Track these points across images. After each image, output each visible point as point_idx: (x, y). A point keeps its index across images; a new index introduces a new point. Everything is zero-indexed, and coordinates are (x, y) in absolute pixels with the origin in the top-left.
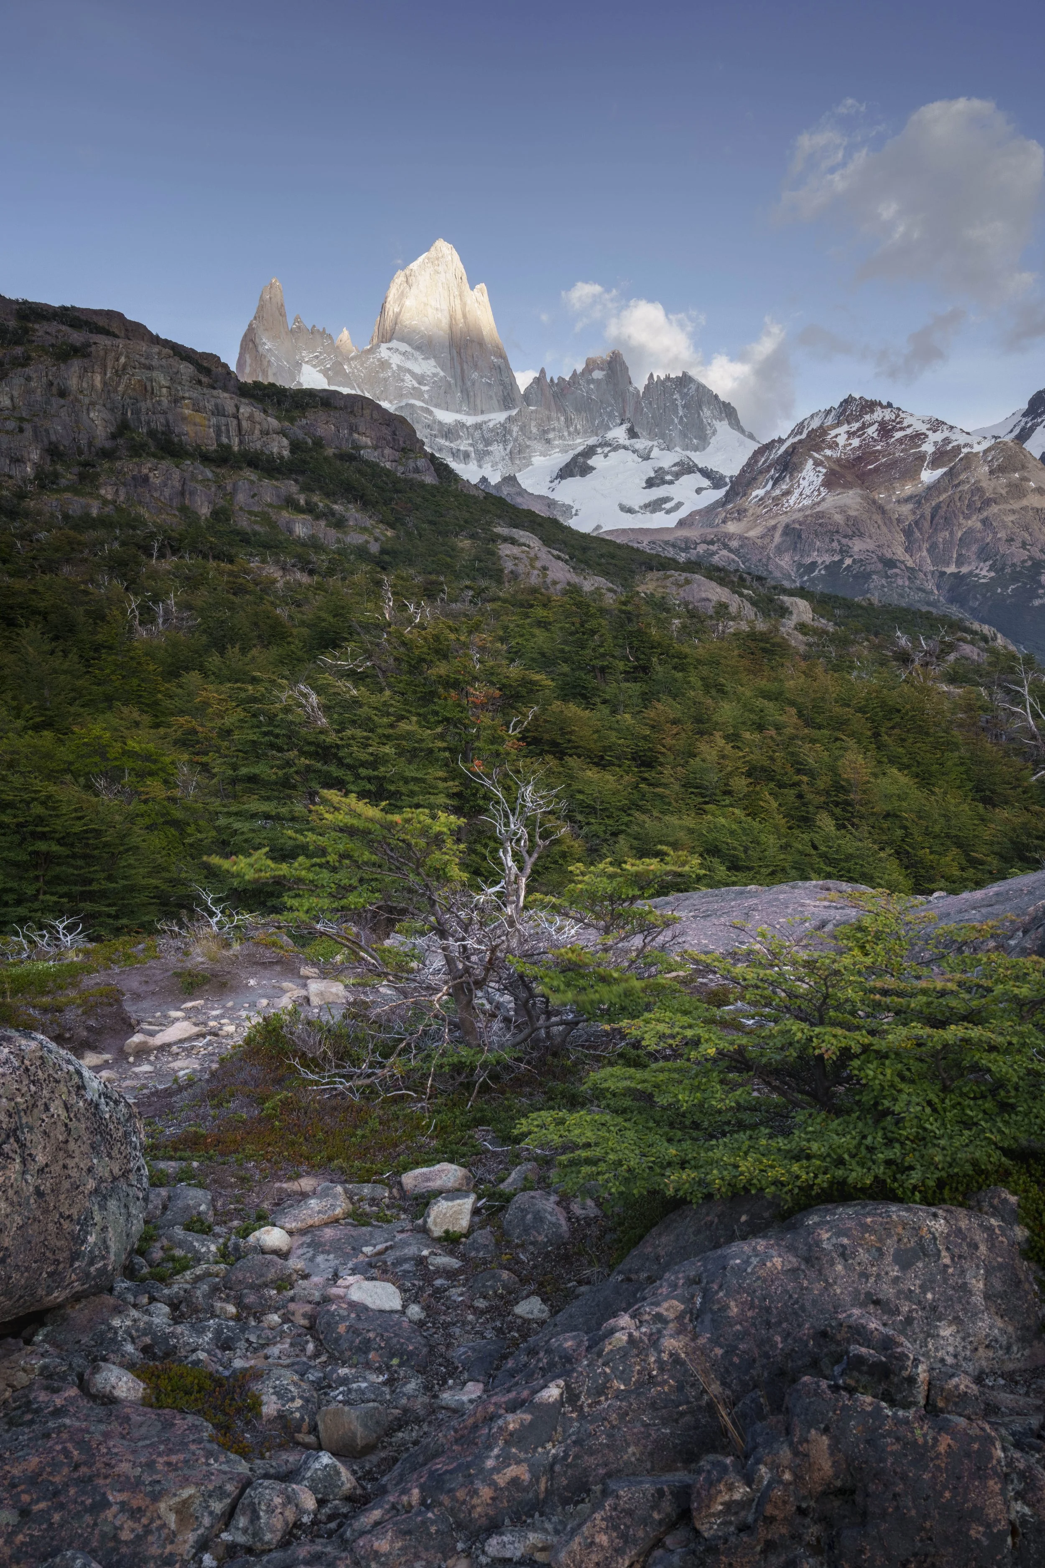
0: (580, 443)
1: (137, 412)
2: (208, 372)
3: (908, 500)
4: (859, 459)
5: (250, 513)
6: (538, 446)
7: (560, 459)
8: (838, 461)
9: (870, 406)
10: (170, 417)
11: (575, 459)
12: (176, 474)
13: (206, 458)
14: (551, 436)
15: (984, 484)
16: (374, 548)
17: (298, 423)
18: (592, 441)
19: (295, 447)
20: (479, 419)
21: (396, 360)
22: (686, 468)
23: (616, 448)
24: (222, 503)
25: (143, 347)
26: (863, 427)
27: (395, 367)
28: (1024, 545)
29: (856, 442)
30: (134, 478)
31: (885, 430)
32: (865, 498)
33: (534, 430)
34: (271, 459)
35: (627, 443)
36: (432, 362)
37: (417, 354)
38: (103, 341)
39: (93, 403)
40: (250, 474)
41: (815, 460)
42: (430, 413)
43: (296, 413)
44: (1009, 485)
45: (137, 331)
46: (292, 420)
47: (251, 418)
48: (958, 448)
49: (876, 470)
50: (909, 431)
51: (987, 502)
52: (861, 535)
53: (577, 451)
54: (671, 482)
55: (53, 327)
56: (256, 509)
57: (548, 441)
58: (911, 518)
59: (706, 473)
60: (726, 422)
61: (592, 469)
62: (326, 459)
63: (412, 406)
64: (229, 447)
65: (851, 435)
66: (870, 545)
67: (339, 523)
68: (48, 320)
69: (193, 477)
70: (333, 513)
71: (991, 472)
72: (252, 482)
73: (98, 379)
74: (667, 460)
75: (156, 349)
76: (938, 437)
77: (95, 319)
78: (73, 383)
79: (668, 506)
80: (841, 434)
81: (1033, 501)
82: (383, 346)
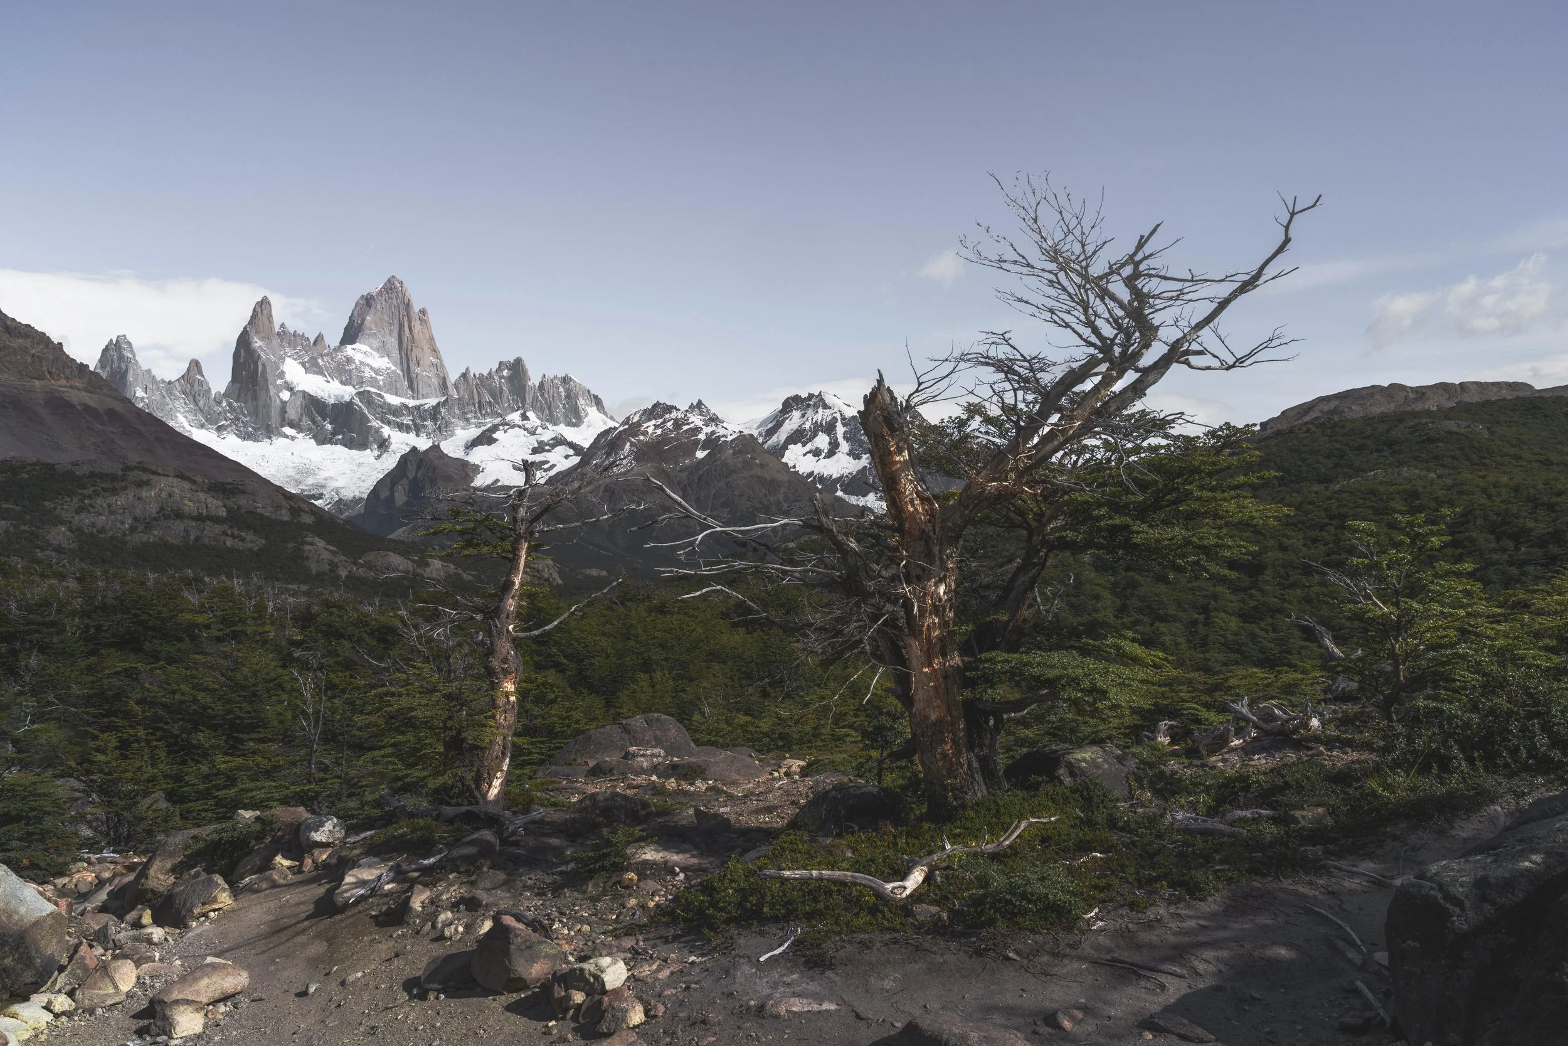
0: (489, 422)
3: (687, 468)
4: (659, 443)
6: (461, 423)
7: (474, 432)
8: (646, 443)
9: (671, 409)
11: (484, 432)
12: (182, 525)
14: (469, 416)
15: (729, 461)
18: (497, 421)
20: (418, 403)
21: (358, 357)
22: (559, 441)
23: (513, 427)
24: (199, 534)
26: (665, 422)
27: (357, 362)
28: (749, 499)
29: (659, 432)
30: (166, 527)
31: (677, 425)
33: (457, 412)
35: (521, 423)
36: (386, 359)
37: (375, 354)
41: (631, 443)
42: (382, 397)
44: (744, 462)
48: (718, 438)
49: (669, 450)
50: (692, 426)
51: (730, 473)
53: (484, 428)
54: (548, 451)
56: (212, 536)
57: (467, 420)
59: (571, 445)
60: (595, 408)
61: (496, 440)
63: (368, 392)
65: (656, 427)
69: (188, 526)
71: (734, 454)
72: (211, 527)
74: (547, 436)
76: (708, 430)
79: (546, 466)
80: (650, 426)
81: (757, 471)
82: (349, 347)
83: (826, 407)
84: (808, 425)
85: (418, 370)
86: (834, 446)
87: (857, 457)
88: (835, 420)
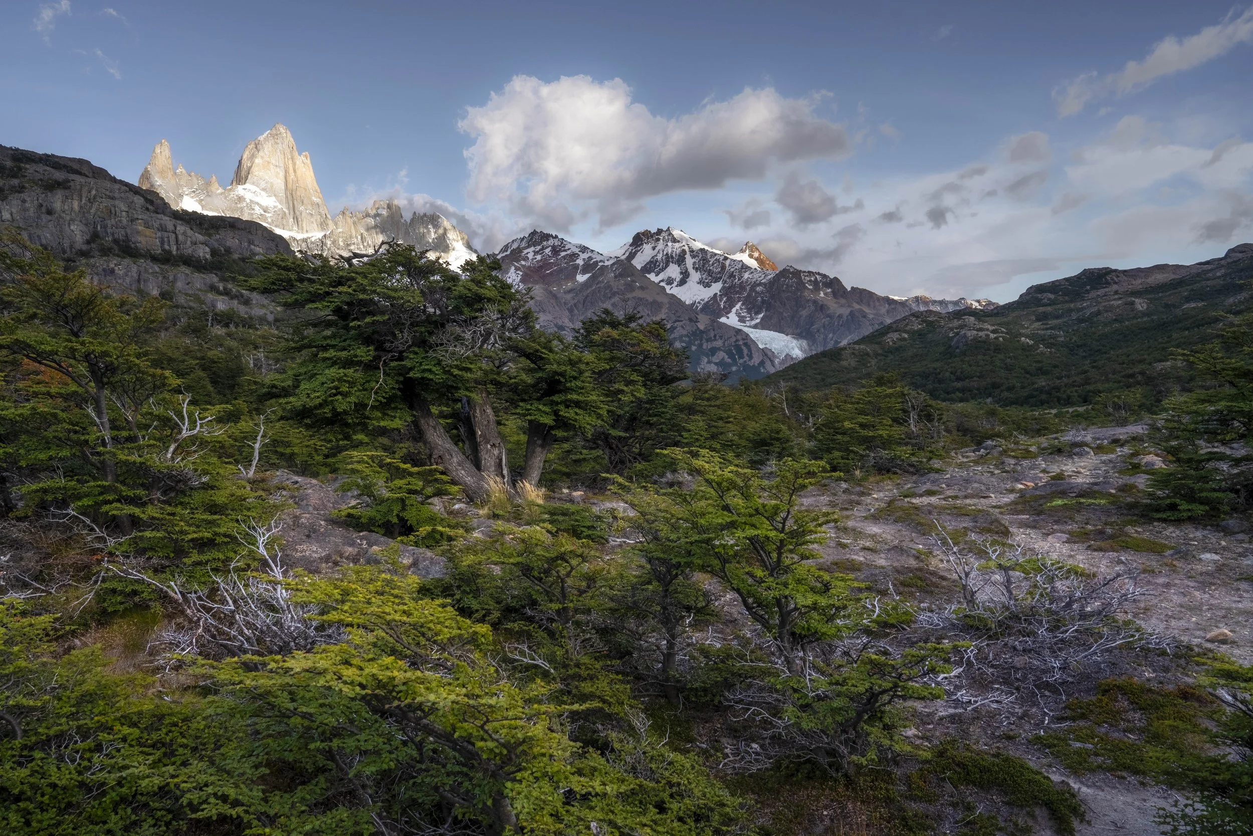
1: (104, 227)
2: (151, 202)
3: (570, 291)
4: (541, 267)
5: (186, 294)
8: (529, 267)
9: (547, 237)
10: (129, 231)
12: (134, 269)
13: (154, 259)
15: (612, 284)
16: (271, 318)
17: (214, 238)
19: (214, 252)
20: (305, 236)
21: (248, 196)
24: (166, 288)
25: (108, 184)
26: (543, 248)
27: (248, 201)
29: (539, 257)
30: (104, 270)
31: (556, 251)
32: (546, 290)
34: (198, 261)
36: (273, 198)
37: (263, 193)
38: (78, 179)
39: (72, 220)
40: (184, 269)
41: (515, 267)
43: (212, 231)
44: (625, 285)
45: (100, 173)
46: (210, 235)
47: (184, 234)
48: (596, 263)
49: (551, 273)
50: (568, 252)
51: (614, 294)
52: (544, 311)
55: (41, 168)
56: (190, 292)
58: (572, 302)
60: (461, 243)
62: (234, 261)
64: (170, 252)
65: (536, 253)
66: (550, 317)
67: (247, 302)
68: (36, 162)
69: (146, 271)
70: (242, 296)
71: (616, 277)
72: (187, 275)
73: (76, 204)
75: (117, 186)
76: (585, 256)
77: (70, 164)
78: (58, 206)
80: (530, 252)
81: (638, 294)
82: (240, 187)
83: (675, 241)
84: (659, 257)
85: (302, 208)
86: (685, 276)
87: (707, 285)
88: (684, 252)
